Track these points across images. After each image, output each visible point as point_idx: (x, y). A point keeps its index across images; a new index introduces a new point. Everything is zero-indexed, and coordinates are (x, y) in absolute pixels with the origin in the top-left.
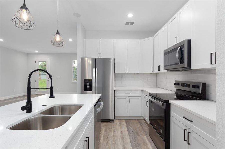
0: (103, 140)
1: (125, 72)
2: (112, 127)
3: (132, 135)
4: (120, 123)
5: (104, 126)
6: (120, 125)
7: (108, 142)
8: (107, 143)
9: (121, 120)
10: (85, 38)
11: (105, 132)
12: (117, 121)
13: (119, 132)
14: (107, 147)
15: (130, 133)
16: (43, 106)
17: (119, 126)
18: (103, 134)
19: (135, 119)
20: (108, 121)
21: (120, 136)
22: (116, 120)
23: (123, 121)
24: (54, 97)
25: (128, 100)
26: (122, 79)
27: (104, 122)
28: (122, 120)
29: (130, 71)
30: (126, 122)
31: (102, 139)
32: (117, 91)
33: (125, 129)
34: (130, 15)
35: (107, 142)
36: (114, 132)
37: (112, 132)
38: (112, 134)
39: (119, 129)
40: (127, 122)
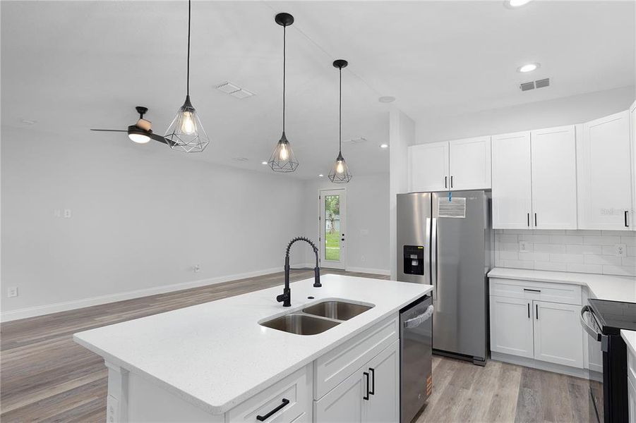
0: (439, 400)
1: (526, 227)
2: (475, 377)
3: (528, 413)
4: (504, 372)
5: (453, 370)
6: (503, 378)
7: (449, 409)
8: (446, 410)
9: (509, 367)
10: (411, 142)
11: (451, 383)
12: (496, 367)
13: (492, 394)
14: (443, 418)
15: (524, 406)
16: (309, 298)
17: (497, 380)
18: (444, 388)
19: (561, 375)
20: (469, 359)
21: (489, 404)
22: (494, 363)
23: (516, 370)
24: (320, 286)
25: (533, 312)
26: (521, 247)
27: (456, 359)
28: (514, 367)
29: (542, 225)
30: (524, 375)
31: (438, 398)
32: (496, 281)
33: (513, 391)
34: (528, 68)
35: (447, 407)
36: (476, 390)
37: (471, 390)
38: (469, 393)
39: (494, 386)
40: (528, 375)
